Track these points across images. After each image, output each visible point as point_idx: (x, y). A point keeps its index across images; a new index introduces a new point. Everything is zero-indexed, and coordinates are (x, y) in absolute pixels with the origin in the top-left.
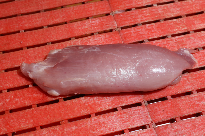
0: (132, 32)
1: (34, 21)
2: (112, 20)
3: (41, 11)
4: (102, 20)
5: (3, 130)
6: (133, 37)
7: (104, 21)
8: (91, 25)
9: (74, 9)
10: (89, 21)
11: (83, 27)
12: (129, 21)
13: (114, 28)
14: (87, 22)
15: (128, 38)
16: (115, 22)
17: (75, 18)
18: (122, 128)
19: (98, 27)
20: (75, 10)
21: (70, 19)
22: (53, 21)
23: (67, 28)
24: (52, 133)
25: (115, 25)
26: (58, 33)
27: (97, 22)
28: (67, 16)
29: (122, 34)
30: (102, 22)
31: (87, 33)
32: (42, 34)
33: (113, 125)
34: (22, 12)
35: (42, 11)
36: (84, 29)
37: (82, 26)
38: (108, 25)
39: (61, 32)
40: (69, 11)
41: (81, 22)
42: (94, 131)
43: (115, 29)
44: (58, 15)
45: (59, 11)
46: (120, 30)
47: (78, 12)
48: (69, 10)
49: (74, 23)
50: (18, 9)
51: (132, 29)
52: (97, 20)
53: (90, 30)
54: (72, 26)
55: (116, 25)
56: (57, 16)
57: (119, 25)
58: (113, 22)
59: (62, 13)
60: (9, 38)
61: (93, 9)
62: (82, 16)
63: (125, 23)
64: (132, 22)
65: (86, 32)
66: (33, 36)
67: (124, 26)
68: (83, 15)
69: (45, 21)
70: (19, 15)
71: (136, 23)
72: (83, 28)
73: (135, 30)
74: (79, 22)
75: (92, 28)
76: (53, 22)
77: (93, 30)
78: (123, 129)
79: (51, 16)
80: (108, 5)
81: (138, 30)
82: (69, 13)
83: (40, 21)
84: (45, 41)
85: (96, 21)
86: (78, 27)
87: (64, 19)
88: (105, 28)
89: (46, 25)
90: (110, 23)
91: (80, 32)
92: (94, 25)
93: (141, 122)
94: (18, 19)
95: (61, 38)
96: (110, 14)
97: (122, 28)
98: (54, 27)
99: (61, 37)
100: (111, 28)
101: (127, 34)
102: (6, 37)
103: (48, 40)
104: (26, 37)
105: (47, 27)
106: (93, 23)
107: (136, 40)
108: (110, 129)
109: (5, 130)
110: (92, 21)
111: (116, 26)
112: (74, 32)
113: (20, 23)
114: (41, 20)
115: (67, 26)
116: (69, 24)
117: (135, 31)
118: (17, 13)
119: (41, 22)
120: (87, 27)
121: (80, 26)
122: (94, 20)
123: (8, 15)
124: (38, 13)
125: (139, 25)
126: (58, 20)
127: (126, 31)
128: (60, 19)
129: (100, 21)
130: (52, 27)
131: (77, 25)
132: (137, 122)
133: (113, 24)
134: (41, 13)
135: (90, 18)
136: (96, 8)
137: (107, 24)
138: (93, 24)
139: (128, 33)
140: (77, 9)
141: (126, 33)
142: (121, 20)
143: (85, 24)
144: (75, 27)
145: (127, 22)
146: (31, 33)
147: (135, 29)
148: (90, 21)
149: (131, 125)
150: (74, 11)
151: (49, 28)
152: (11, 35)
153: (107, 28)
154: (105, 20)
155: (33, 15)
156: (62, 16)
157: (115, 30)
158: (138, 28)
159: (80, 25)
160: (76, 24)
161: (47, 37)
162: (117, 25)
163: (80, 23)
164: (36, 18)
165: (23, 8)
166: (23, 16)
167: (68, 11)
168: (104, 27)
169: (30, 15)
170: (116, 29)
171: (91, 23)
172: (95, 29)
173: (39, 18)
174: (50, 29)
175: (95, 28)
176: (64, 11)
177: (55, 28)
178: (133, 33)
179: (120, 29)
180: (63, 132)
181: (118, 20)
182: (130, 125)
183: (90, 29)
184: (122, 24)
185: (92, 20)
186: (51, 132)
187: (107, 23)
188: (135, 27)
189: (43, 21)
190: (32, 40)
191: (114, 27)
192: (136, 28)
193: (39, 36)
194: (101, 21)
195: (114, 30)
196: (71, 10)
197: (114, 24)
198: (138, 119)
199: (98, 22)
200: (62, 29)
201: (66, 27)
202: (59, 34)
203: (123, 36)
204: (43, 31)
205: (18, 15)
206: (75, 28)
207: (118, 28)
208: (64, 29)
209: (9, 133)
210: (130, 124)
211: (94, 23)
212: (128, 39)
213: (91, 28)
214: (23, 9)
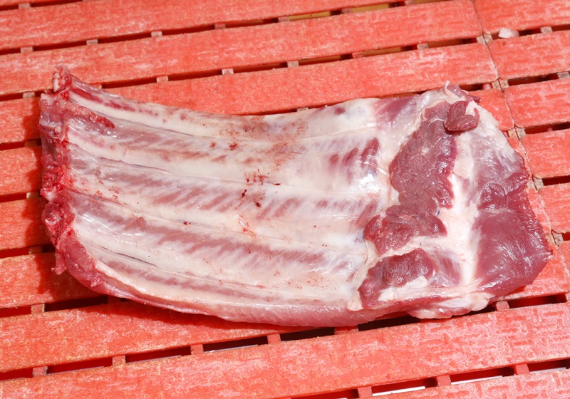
0: (542, 94)
1: (261, 45)
2: (482, 57)
3: (279, 18)
4: (454, 56)
5: (180, 334)
6: (543, 108)
7: (459, 59)
8: (422, 67)
9: (374, 18)
10: (418, 55)
11: (401, 72)
12: (534, 64)
13: (489, 81)
14: (410, 59)
15: (528, 111)
16: (491, 64)
17: (378, 42)
18: (509, 360)
19: (442, 75)
20: (377, 21)
21: (363, 46)
22: (316, 49)
23: (353, 72)
24: (313, 355)
25: (491, 73)
26: (331, 83)
27: (441, 61)
28: (353, 38)
29: (511, 98)
30: (454, 60)
31: (410, 87)
32: (285, 84)
33: (486, 348)
34: (229, 19)
35: (283, 18)
36: (402, 77)
37: (398, 68)
38: (470, 71)
39: (336, 82)
40: (361, 24)
41: (393, 58)
42: (430, 360)
43: (490, 84)
44: (329, 33)
45: (332, 21)
46: (507, 86)
47: (387, 27)
48: (361, 21)
49: (373, 58)
50: (217, 9)
51: (543, 85)
52: (440, 53)
53: (420, 81)
54: (370, 66)
55: (496, 72)
56: (326, 36)
57: (503, 71)
58: (488, 63)
59: (340, 27)
60: (194, 88)
61: (429, 21)
62: (397, 39)
63: (522, 68)
64: (542, 68)
65: (410, 84)
66: (259, 86)
67: (517, 76)
68: (401, 37)
69: (291, 48)
70: (221, 26)
71: (554, 71)
72: (399, 75)
73: (550, 89)
74: (389, 57)
75: (427, 75)
76: (315, 52)
77: (428, 82)
78: (514, 362)
79: (308, 34)
80: (473, 13)
81: (561, 91)
82: (360, 29)
83: (277, 45)
84: (291, 103)
85: (435, 57)
86: (385, 70)
87: (346, 46)
88: (463, 78)
89: (295, 57)
90: (478, 65)
91: (390, 85)
92: (432, 66)
93: (563, 347)
94: (219, 38)
95: (338, 98)
96: (478, 39)
97: (512, 82)
98: (319, 65)
99: (337, 95)
100: (478, 80)
101: (527, 99)
102: (185, 82)
103: (300, 102)
104: (239, 89)
105: (297, 63)
106: (427, 63)
107: (552, 119)
108: (476, 357)
109: (186, 335)
110: (425, 55)
111: (494, 76)
112: (374, 84)
113: (223, 49)
114: (282, 45)
115: (356, 66)
116: (360, 59)
117: (551, 93)
118: (215, 21)
119: (281, 48)
120: (410, 72)
121: (390, 69)
122: (433, 54)
123: (190, 25)
124: (274, 24)
125: (563, 76)
126: (331, 48)
127: (523, 91)
128: (334, 44)
129: (448, 57)
130: (312, 66)
131: (382, 65)
132: (553, 346)
133: (487, 67)
134: (282, 24)
135: (418, 46)
136: (439, 20)
137: (468, 68)
138: (427, 65)
139: (529, 96)
140: (384, 18)
141: (522, 96)
142: (509, 58)
143: (405, 63)
144: (378, 70)
145: (527, 66)
146: (253, 78)
147: (551, 86)
148: (421, 56)
149: (537, 354)
150: (376, 23)
151: (305, 67)
152: (197, 79)
153: (470, 78)
154: (462, 55)
155: (258, 27)
156: (339, 37)
157: (492, 87)
158: (558, 84)
159: (391, 65)
160: (379, 60)
161: (299, 91)
162: (498, 71)
163: (392, 61)
164: (267, 38)
165: (234, 6)
166: (232, 30)
167: (357, 22)
168: (460, 75)
169: (252, 28)
170: (493, 84)
171: (423, 61)
172: (435, 78)
173: (275, 37)
174: (306, 71)
175: (436, 75)
176: (346, 22)
177: (320, 69)
178: (544, 99)
179: (505, 85)
180: (345, 356)
181: (500, 57)
182: (534, 354)
183: (421, 78)
184: (514, 71)
185: (427, 53)
186: (310, 353)
187: (468, 65)
188: (549, 82)
189: (287, 47)
190: (256, 98)
191: (490, 76)
192: (552, 84)
193: (276, 87)
194: (451, 58)
195: (488, 87)
196: (367, 21)
197: (489, 69)
198: (556, 339)
199: (444, 59)
200: (341, 72)
201: (352, 69)
202: (331, 87)
203: (515, 104)
204: (286, 76)
205: (216, 26)
206: (378, 72)
207: (501, 82)
208: (344, 75)
209: (197, 344)
210: (534, 350)
211: (432, 63)
212: (529, 115)
213: (423, 75)
214: (232, 9)
